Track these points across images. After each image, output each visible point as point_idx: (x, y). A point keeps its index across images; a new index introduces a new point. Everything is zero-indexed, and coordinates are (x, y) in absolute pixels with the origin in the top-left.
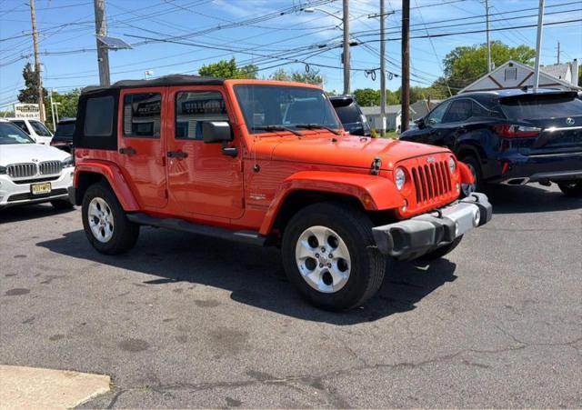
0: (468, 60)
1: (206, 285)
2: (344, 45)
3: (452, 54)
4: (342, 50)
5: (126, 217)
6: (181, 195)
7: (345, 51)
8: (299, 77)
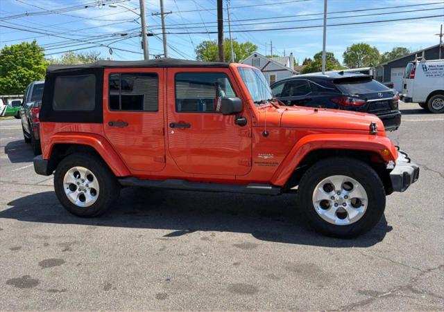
0: (213, 51)
1: (222, 231)
2: (142, 34)
3: (201, 46)
4: (141, 38)
5: (118, 182)
6: (183, 160)
7: (144, 39)
8: (83, 57)
